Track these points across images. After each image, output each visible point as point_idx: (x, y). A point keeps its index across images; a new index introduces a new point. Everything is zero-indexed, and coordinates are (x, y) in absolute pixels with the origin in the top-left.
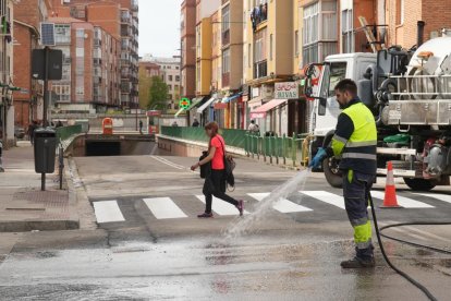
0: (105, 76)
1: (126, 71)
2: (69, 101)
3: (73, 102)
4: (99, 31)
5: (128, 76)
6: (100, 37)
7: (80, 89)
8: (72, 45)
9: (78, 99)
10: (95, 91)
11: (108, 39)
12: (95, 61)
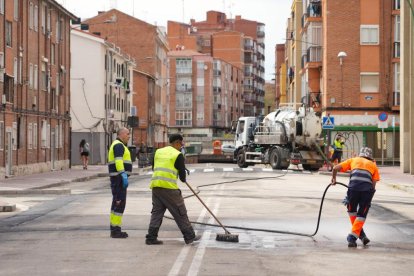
0: (225, 103)
1: (250, 96)
2: (191, 126)
3: (194, 127)
4: (218, 62)
5: (253, 101)
6: (219, 68)
7: (200, 115)
8: (194, 76)
9: (198, 124)
10: (215, 117)
11: (228, 70)
12: (215, 90)
